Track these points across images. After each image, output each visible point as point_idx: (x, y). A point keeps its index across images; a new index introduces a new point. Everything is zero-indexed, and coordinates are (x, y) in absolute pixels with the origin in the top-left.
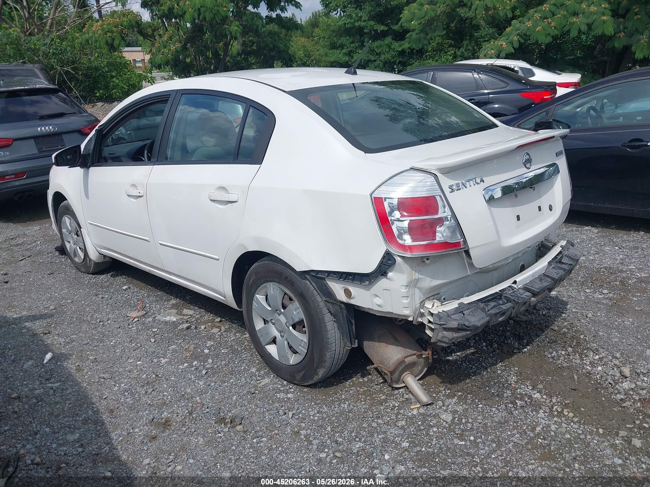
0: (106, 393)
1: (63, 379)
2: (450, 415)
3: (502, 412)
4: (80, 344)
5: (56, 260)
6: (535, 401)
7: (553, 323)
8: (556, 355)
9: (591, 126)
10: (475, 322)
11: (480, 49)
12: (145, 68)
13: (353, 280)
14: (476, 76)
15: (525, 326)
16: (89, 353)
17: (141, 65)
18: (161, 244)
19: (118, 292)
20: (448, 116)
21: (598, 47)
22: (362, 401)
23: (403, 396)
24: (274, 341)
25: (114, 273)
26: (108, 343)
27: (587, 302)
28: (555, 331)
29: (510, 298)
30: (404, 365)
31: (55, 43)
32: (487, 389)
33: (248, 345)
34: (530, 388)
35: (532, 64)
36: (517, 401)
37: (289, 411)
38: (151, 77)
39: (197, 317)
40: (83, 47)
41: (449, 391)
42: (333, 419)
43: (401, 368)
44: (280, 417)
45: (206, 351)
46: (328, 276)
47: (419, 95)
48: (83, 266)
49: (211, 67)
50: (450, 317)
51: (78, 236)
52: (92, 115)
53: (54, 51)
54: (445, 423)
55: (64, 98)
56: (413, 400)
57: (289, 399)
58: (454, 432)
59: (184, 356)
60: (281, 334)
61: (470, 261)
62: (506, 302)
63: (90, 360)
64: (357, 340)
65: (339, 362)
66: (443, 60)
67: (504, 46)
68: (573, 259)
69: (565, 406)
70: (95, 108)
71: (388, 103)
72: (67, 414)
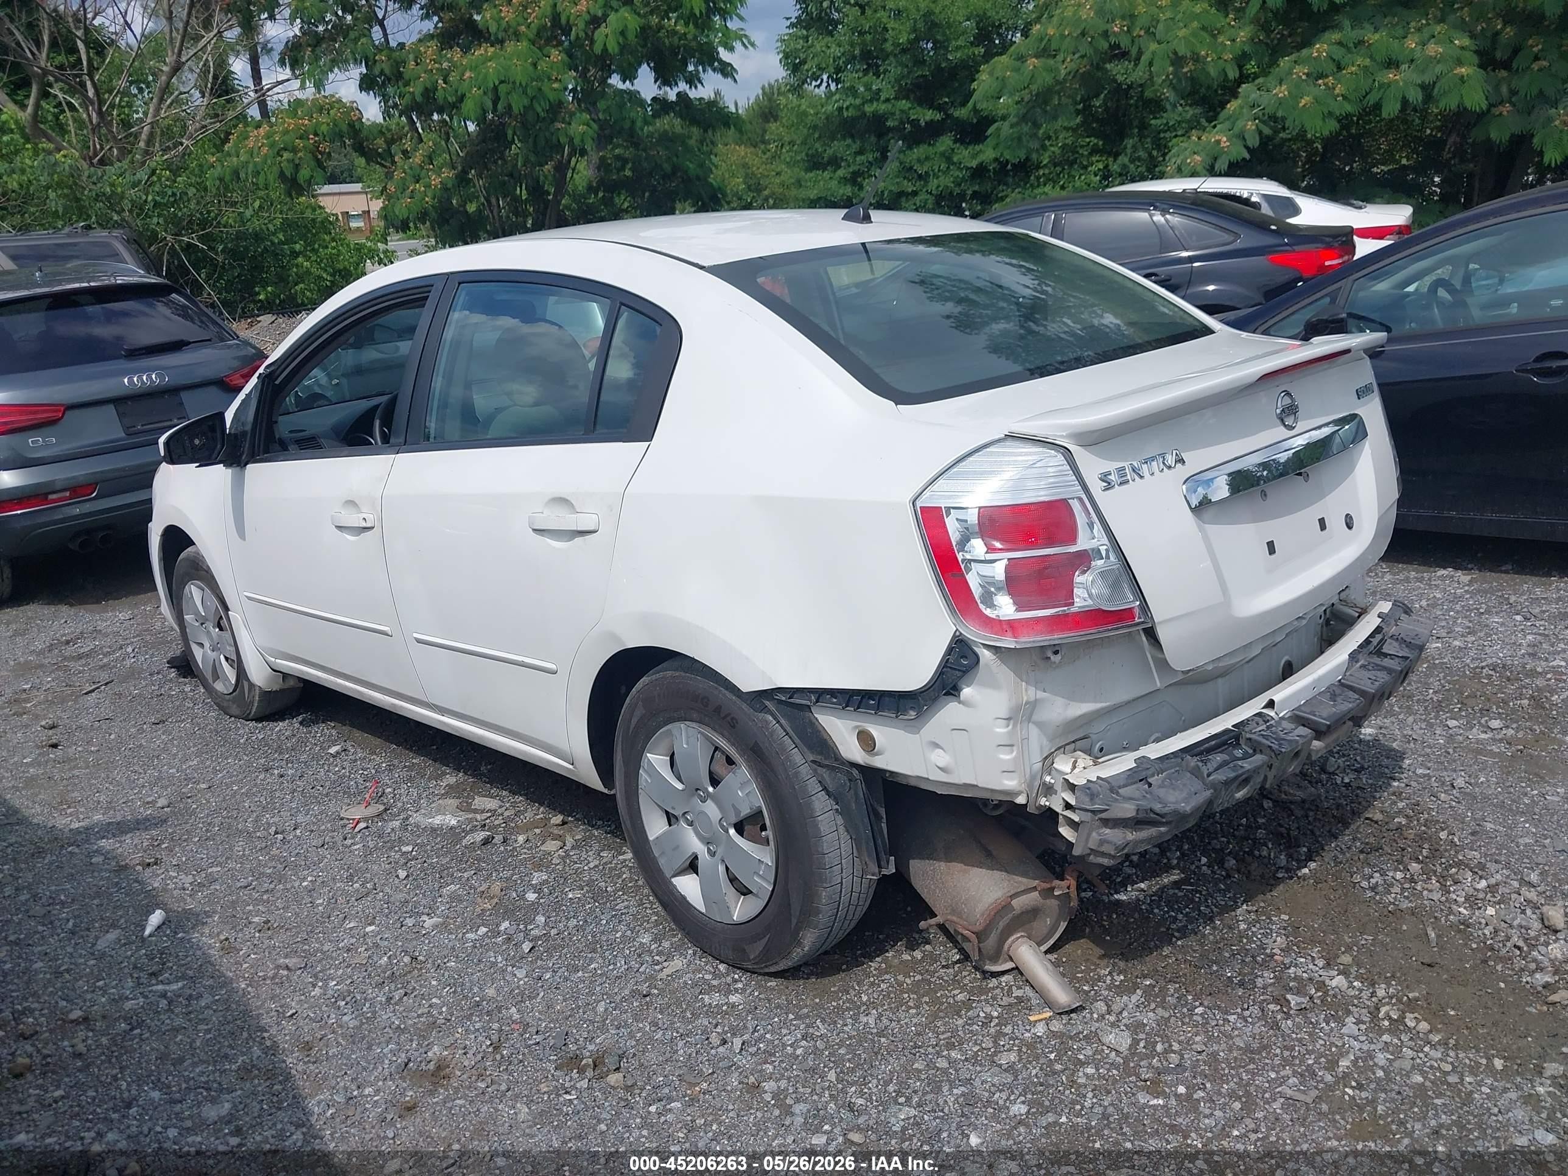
0: (293, 1004)
1: (190, 973)
2: (1127, 1033)
3: (1253, 1024)
4: (230, 887)
5: (170, 689)
6: (1335, 996)
7: (1370, 805)
8: (1381, 882)
9: (1440, 325)
10: (1176, 803)
11: (1164, 155)
12: (371, 232)
13: (878, 708)
14: (1158, 218)
15: (1302, 812)
16: (251, 908)
17: (362, 224)
18: (419, 641)
19: (318, 761)
20: (1095, 312)
21: (1451, 140)
22: (911, 1008)
23: (1010, 993)
24: (693, 866)
25: (308, 715)
26: (297, 884)
27: (1451, 751)
28: (1376, 822)
29: (1259, 743)
30: (1010, 916)
31: (159, 179)
32: (1215, 968)
33: (631, 880)
34: (1321, 963)
35: (1292, 186)
36: (1289, 997)
37: (734, 1035)
38: (386, 252)
39: (506, 814)
40: (226, 188)
41: (1122, 977)
42: (842, 1051)
43: (1001, 925)
44: (713, 1052)
45: (531, 896)
46: (817, 701)
47: (1022, 266)
48: (234, 701)
49: (525, 222)
50: (1118, 794)
51: (221, 629)
52: (250, 345)
53: (157, 198)
54: (1114, 1053)
55: (184, 307)
56: (1034, 1002)
57: (733, 1006)
58: (1138, 1076)
59: (478, 910)
60: (709, 849)
61: (1160, 656)
62: (1251, 751)
63: (253, 926)
64: (892, 858)
65: (851, 913)
66: (1078, 184)
67: (1223, 145)
68: (1409, 645)
69: (1409, 1005)
70: (257, 328)
71: (950, 288)
72: (204, 1057)
